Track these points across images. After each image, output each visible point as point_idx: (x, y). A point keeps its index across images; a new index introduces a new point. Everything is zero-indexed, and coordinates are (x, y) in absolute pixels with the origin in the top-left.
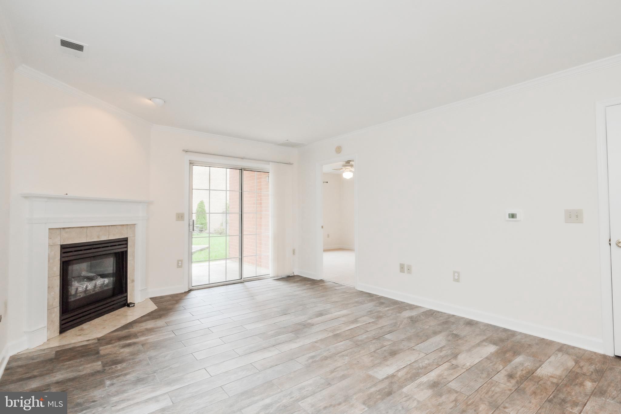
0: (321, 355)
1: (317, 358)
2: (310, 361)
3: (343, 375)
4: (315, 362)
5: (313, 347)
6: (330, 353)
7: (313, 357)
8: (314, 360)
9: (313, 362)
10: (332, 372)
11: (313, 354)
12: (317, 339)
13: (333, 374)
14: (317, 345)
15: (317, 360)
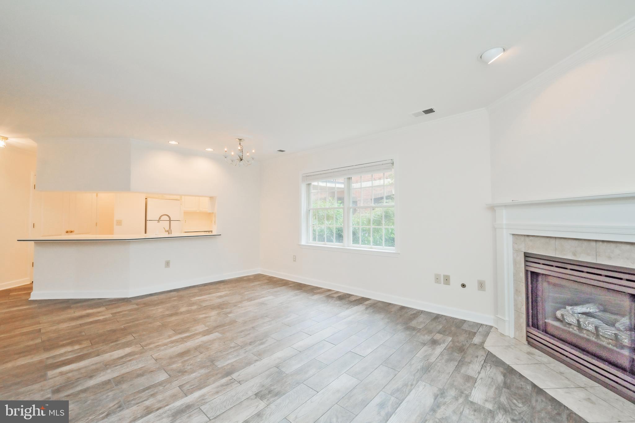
0: (254, 346)
1: (258, 343)
2: (264, 340)
3: (242, 332)
4: (260, 340)
5: (260, 355)
6: (245, 348)
7: (262, 344)
8: (261, 341)
9: (262, 339)
10: (249, 334)
11: (262, 347)
12: (254, 366)
13: (249, 332)
14: (256, 358)
15: (259, 341)
